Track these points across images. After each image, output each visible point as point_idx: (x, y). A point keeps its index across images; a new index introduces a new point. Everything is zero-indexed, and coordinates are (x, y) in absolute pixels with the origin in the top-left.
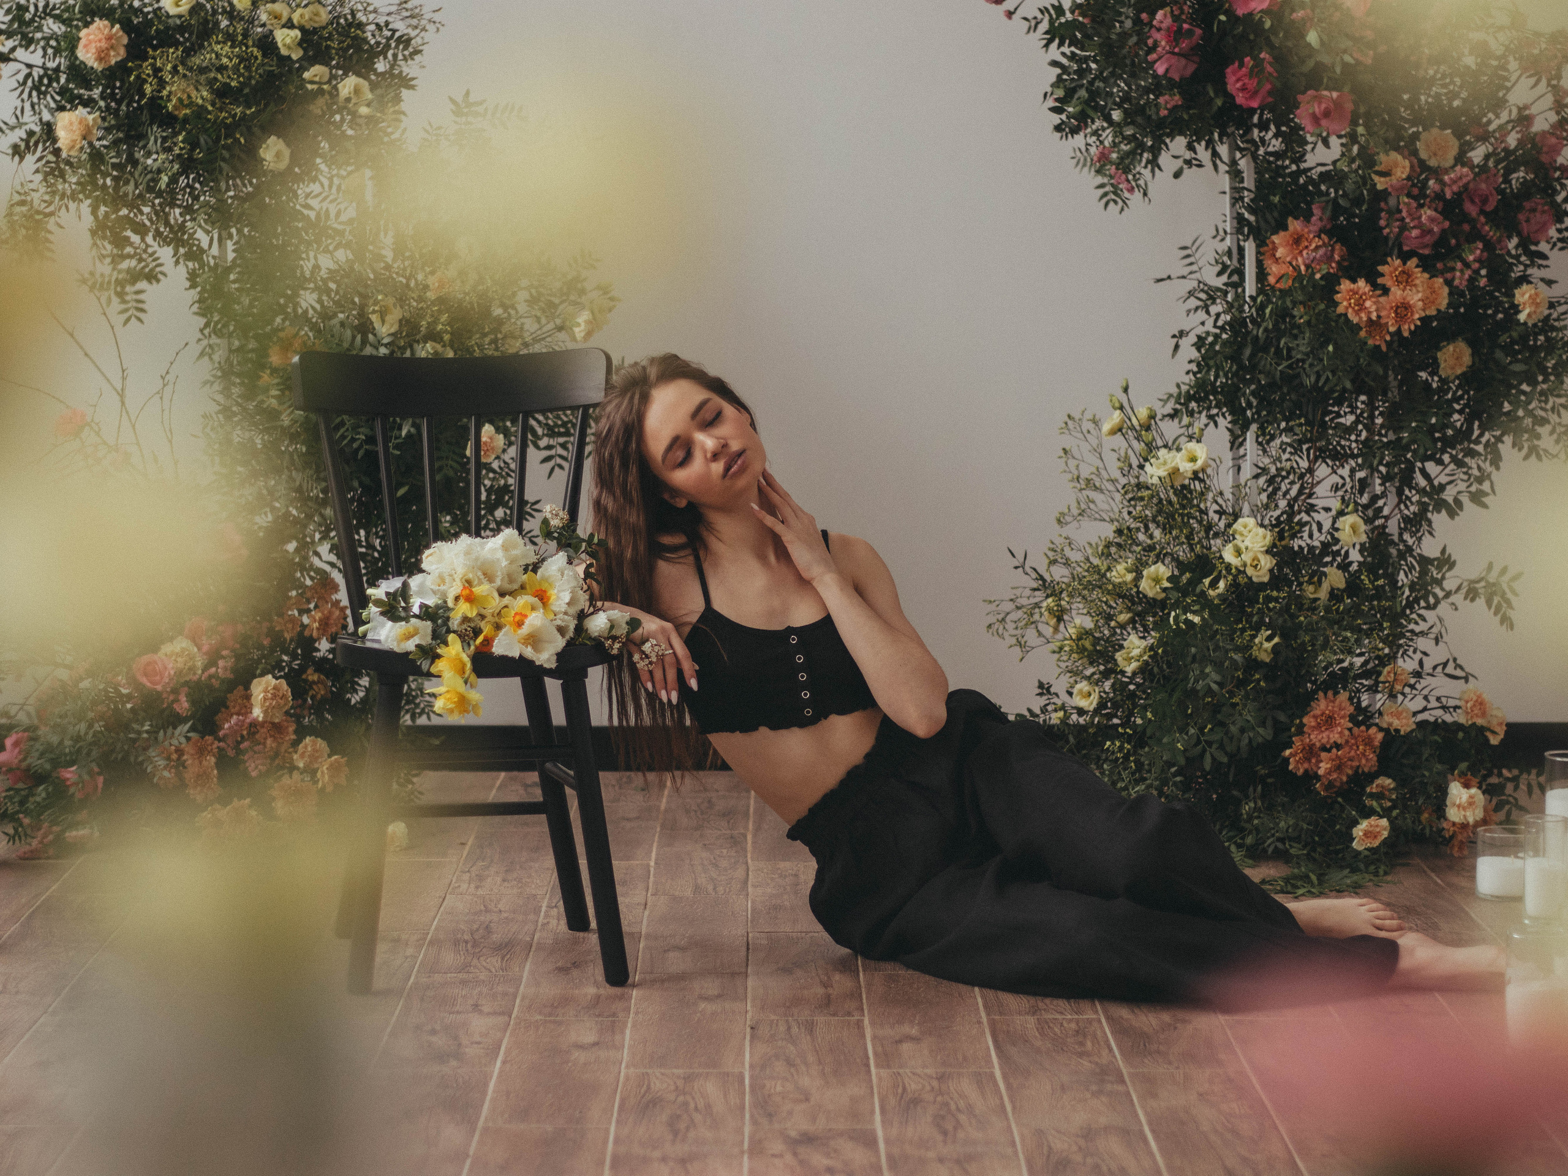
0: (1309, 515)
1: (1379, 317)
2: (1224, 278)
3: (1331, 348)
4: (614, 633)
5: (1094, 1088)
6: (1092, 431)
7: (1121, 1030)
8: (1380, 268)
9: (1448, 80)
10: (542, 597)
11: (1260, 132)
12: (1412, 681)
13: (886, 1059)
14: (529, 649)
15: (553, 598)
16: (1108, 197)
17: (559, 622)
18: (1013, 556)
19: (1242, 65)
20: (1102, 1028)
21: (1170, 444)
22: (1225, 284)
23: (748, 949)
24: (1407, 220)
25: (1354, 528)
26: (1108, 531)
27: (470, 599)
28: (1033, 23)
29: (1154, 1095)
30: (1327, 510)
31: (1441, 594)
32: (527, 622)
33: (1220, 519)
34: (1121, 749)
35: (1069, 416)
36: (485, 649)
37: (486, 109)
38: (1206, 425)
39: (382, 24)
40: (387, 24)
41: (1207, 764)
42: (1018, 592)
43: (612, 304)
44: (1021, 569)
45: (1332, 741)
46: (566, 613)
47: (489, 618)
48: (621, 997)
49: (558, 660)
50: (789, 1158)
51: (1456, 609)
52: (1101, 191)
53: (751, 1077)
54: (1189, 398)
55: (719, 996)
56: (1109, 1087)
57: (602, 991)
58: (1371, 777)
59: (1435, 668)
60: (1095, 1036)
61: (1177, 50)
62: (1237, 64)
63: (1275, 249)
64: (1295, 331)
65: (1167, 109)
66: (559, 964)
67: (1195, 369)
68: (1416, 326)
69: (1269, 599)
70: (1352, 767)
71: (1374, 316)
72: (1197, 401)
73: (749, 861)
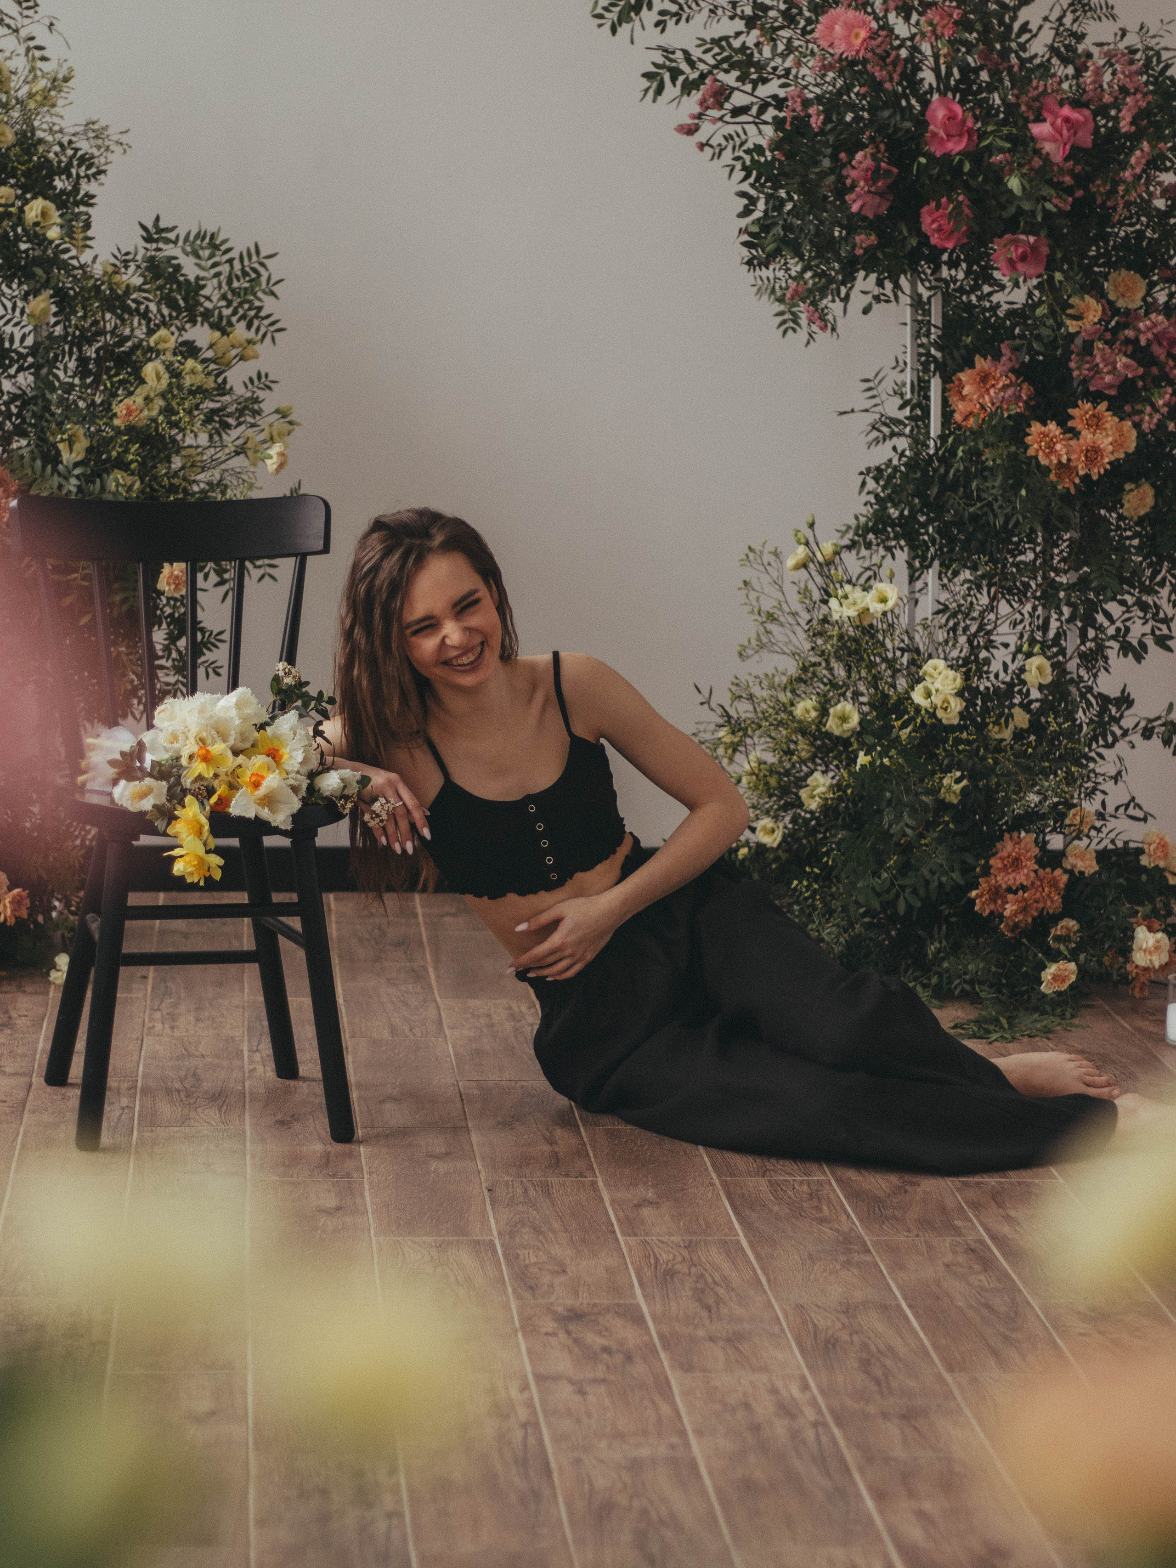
0: (988, 651)
1: (1069, 460)
2: (907, 411)
3: (1023, 492)
4: (346, 792)
5: (842, 1258)
6: (773, 563)
7: (854, 1195)
8: (1071, 411)
9: (1134, 220)
10: (274, 755)
11: (949, 269)
12: (1098, 824)
13: (631, 1226)
14: (266, 810)
15: (285, 757)
16: (787, 325)
17: (291, 782)
18: (699, 692)
19: (938, 206)
20: (834, 1190)
21: (854, 580)
22: (907, 418)
23: (462, 1100)
24: (1101, 366)
25: (1040, 669)
26: (792, 668)
27: (206, 758)
28: (717, 151)
29: (902, 1267)
30: (1006, 646)
31: (1119, 732)
32: (265, 783)
33: (902, 656)
34: (808, 888)
35: (750, 548)
36: (219, 809)
37: (178, 237)
38: (883, 557)
39: (66, 144)
40: (70, 142)
41: (902, 908)
42: (701, 727)
43: (291, 427)
44: (706, 706)
45: (1018, 883)
46: (298, 772)
47: (223, 777)
48: (350, 1155)
49: (293, 822)
50: (562, 1336)
51: (1133, 747)
52: (780, 319)
53: (502, 1246)
54: (867, 530)
55: (447, 1154)
56: (856, 1258)
57: (329, 1148)
58: (1055, 919)
59: (1117, 809)
60: (829, 1201)
61: (873, 189)
62: (933, 205)
63: (961, 386)
64: (984, 472)
65: (861, 248)
66: (279, 1117)
67: (873, 501)
68: (1105, 470)
69: (958, 741)
70: (1037, 909)
71: (1064, 460)
72: (875, 533)
73: (438, 999)
